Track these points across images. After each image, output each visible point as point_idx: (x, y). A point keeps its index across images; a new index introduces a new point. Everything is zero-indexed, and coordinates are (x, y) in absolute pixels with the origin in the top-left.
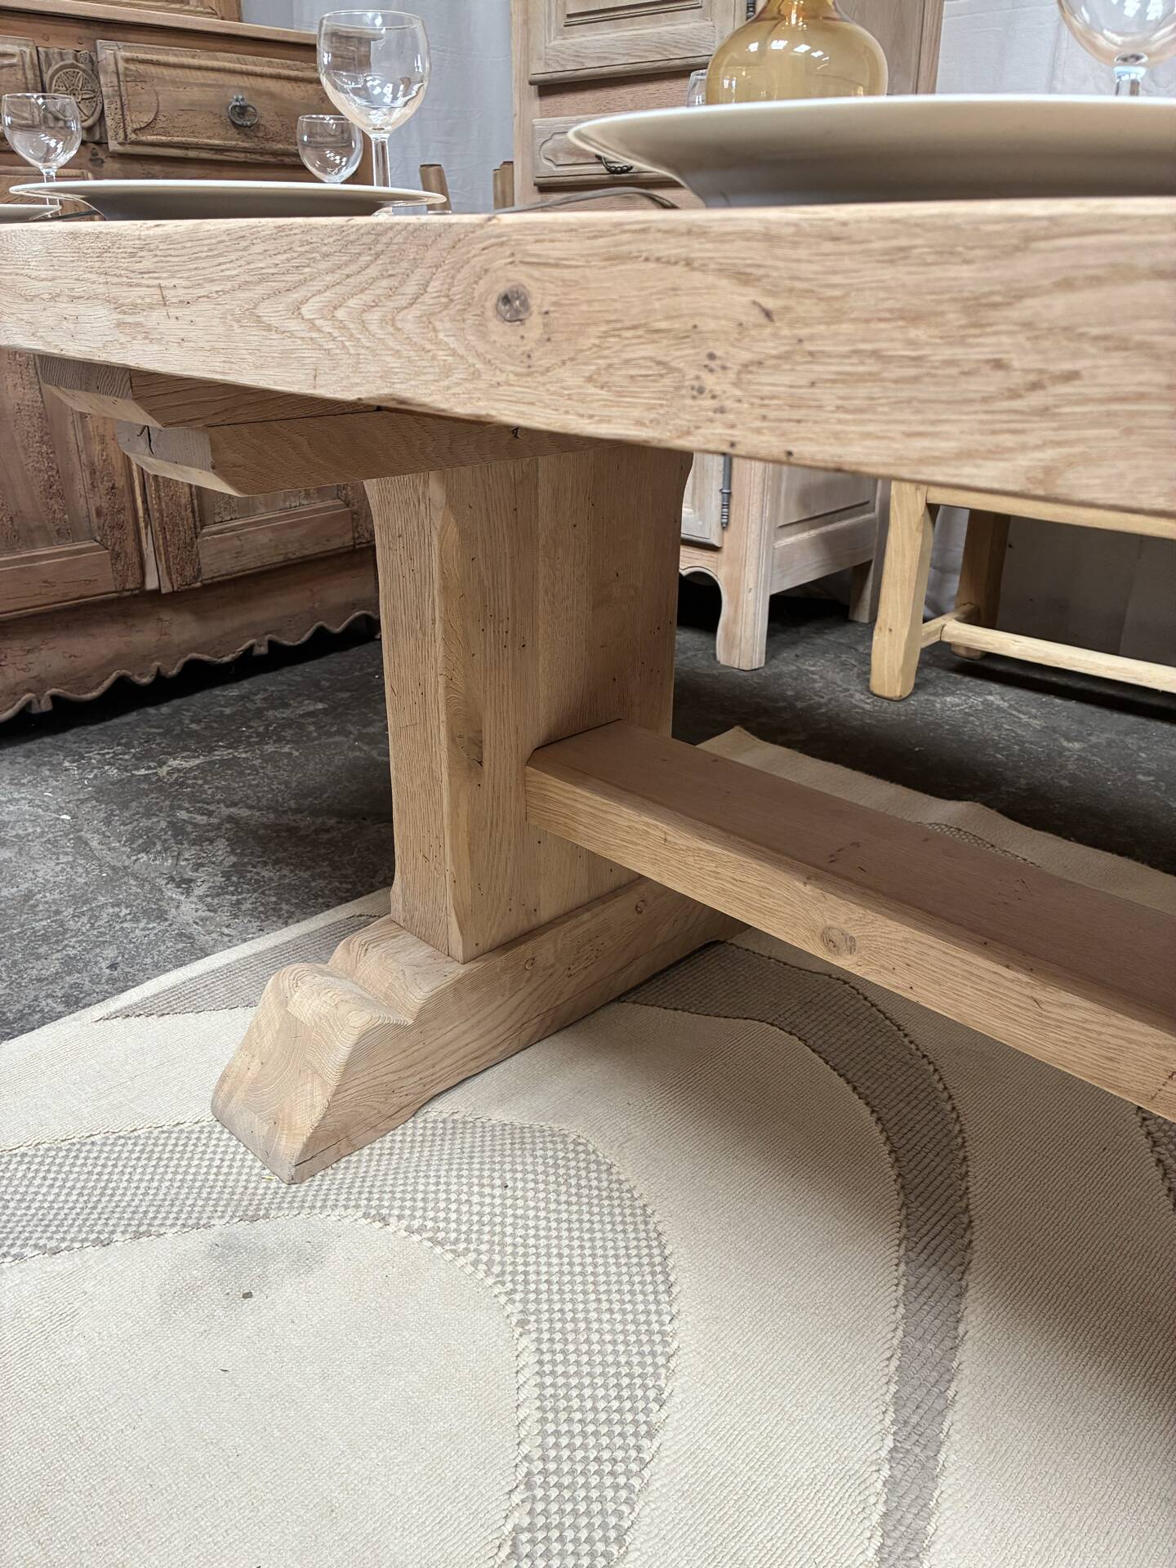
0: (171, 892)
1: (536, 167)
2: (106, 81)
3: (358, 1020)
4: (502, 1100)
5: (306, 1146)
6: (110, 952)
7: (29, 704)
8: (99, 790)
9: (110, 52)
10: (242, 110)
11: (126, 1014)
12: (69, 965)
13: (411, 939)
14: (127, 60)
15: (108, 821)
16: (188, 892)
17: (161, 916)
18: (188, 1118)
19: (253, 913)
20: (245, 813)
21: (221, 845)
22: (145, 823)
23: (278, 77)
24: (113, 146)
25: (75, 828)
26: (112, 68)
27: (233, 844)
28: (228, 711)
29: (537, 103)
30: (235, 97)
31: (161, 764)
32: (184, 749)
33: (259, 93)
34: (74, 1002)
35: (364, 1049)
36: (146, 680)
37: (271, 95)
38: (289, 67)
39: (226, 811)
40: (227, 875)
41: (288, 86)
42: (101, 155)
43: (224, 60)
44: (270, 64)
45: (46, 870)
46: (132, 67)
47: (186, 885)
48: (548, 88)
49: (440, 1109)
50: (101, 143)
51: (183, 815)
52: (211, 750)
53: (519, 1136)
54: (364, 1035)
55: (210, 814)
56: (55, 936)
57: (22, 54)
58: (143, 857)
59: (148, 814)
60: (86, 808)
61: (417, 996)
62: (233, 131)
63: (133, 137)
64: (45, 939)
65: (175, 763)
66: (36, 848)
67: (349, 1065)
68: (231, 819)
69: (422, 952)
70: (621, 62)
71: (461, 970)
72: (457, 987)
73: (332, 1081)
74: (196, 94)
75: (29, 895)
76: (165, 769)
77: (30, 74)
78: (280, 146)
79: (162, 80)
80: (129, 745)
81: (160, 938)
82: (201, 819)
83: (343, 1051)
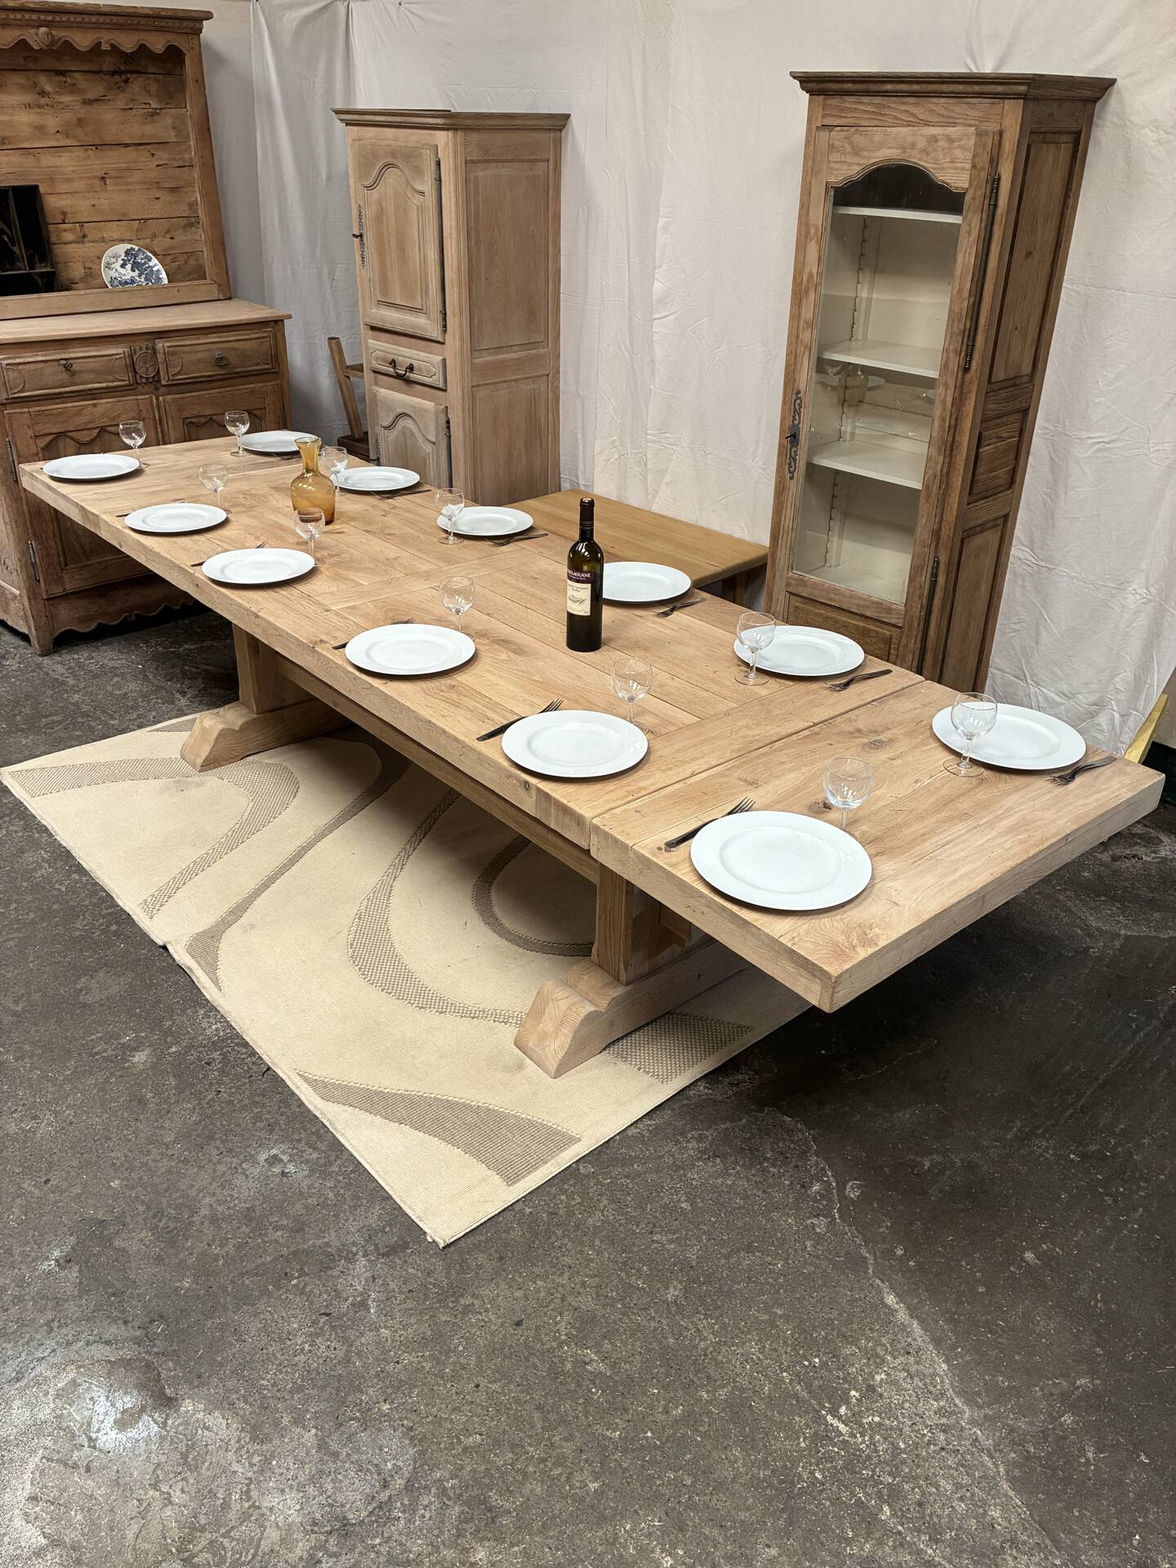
0: (178, 696)
1: (371, 362)
2: (160, 357)
3: (221, 727)
4: (269, 758)
5: (204, 761)
6: (154, 713)
7: (126, 618)
8: (154, 656)
9: (161, 345)
10: (221, 359)
11: (157, 730)
12: (139, 716)
13: (243, 707)
14: (169, 347)
15: (156, 669)
16: (184, 696)
17: (173, 703)
18: (173, 757)
19: (207, 704)
20: (211, 668)
21: (200, 679)
22: (171, 670)
23: (238, 340)
24: (163, 382)
25: (144, 670)
26: (162, 351)
27: (204, 679)
28: (214, 623)
29: (370, 332)
30: (217, 354)
31: (181, 646)
32: (192, 640)
33: (230, 349)
34: (140, 727)
35: (221, 734)
36: (178, 608)
37: (235, 349)
38: (243, 335)
39: (204, 667)
40: (199, 691)
41: (244, 343)
42: (158, 385)
43: (213, 338)
44: (233, 336)
45: (132, 686)
46: (171, 349)
47: (183, 693)
48: (373, 328)
49: (248, 759)
50: (159, 381)
51: (187, 668)
52: (203, 641)
53: (268, 765)
54: (222, 730)
55: (198, 668)
56: (135, 707)
57: (124, 352)
58: (169, 683)
59: (173, 667)
60: (149, 663)
61: (240, 722)
62: (217, 368)
63: (171, 378)
64: (132, 708)
65: (187, 646)
66: (129, 677)
67: (217, 739)
68: (206, 670)
69: (246, 711)
70: (398, 328)
71: (256, 716)
72: (253, 721)
73: (212, 744)
74: (200, 355)
75: (126, 694)
76: (182, 649)
77: (128, 360)
78: (239, 370)
79: (184, 352)
80: (167, 638)
81: (172, 710)
82: (194, 670)
83: (215, 735)
